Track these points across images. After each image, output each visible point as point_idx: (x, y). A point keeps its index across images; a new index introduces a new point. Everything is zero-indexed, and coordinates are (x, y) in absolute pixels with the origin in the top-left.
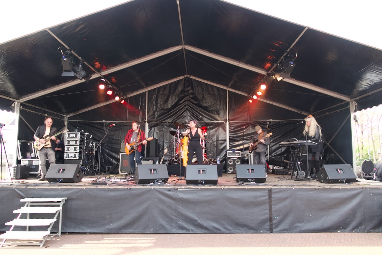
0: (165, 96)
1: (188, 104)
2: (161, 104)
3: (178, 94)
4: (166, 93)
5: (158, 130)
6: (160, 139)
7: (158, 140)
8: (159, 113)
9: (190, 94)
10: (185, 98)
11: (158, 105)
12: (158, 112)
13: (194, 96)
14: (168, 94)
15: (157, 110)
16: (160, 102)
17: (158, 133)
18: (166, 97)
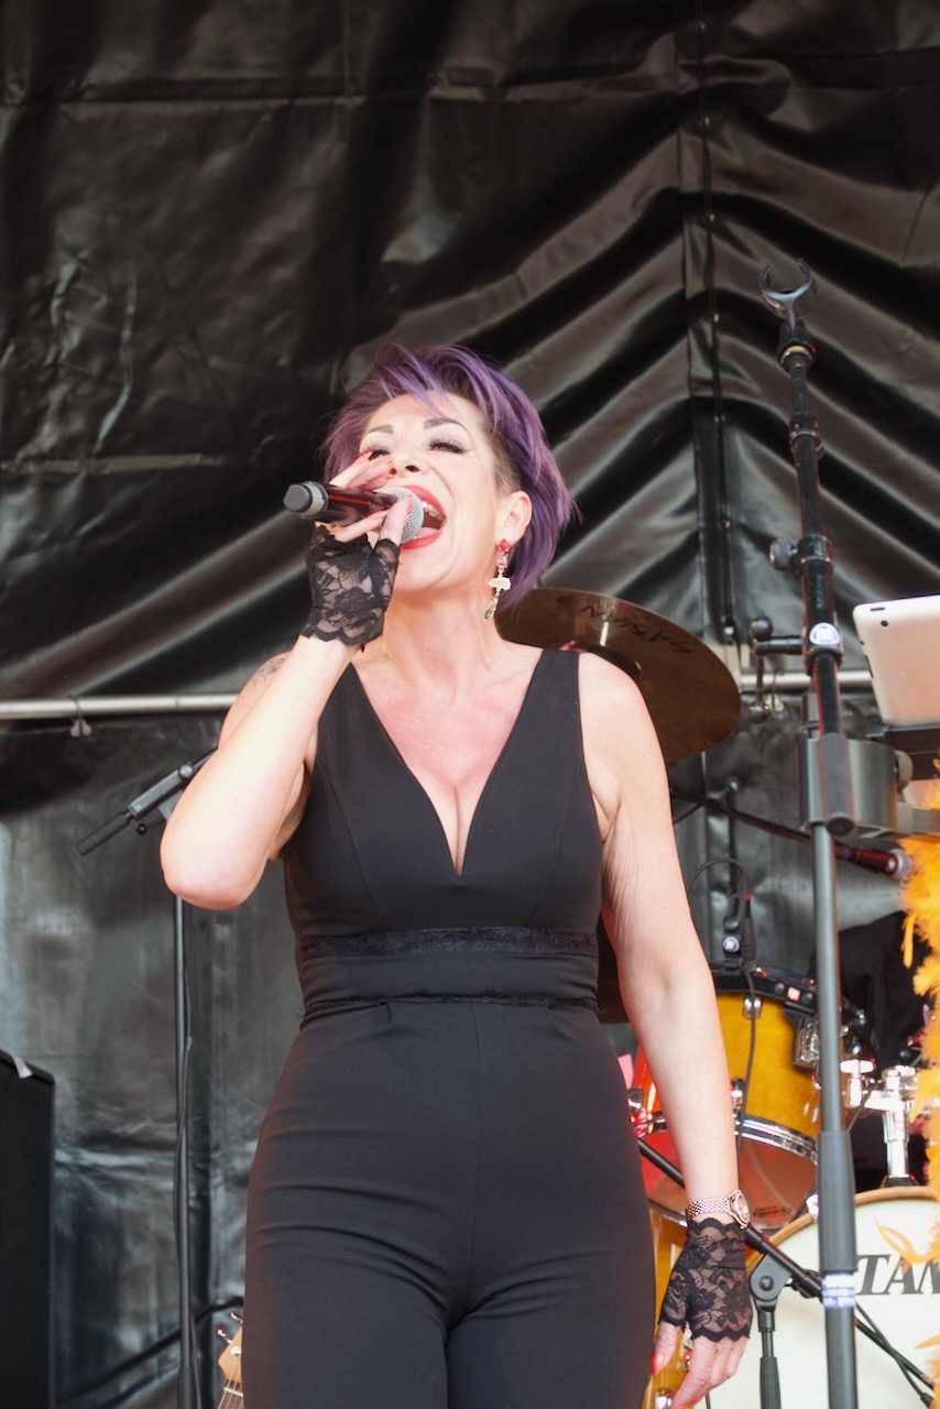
0: (204, 139)
1: (723, 282)
2: (113, 314)
3: (499, 72)
4: (226, 59)
5: (64, 897)
6: (117, 1098)
7: (65, 1094)
8: (86, 506)
9: (778, 70)
10: (666, 147)
11: (51, 335)
12: (70, 494)
13: (848, 98)
14: (263, 90)
15: (48, 436)
16: (104, 258)
17: (75, 967)
18: (221, 160)
